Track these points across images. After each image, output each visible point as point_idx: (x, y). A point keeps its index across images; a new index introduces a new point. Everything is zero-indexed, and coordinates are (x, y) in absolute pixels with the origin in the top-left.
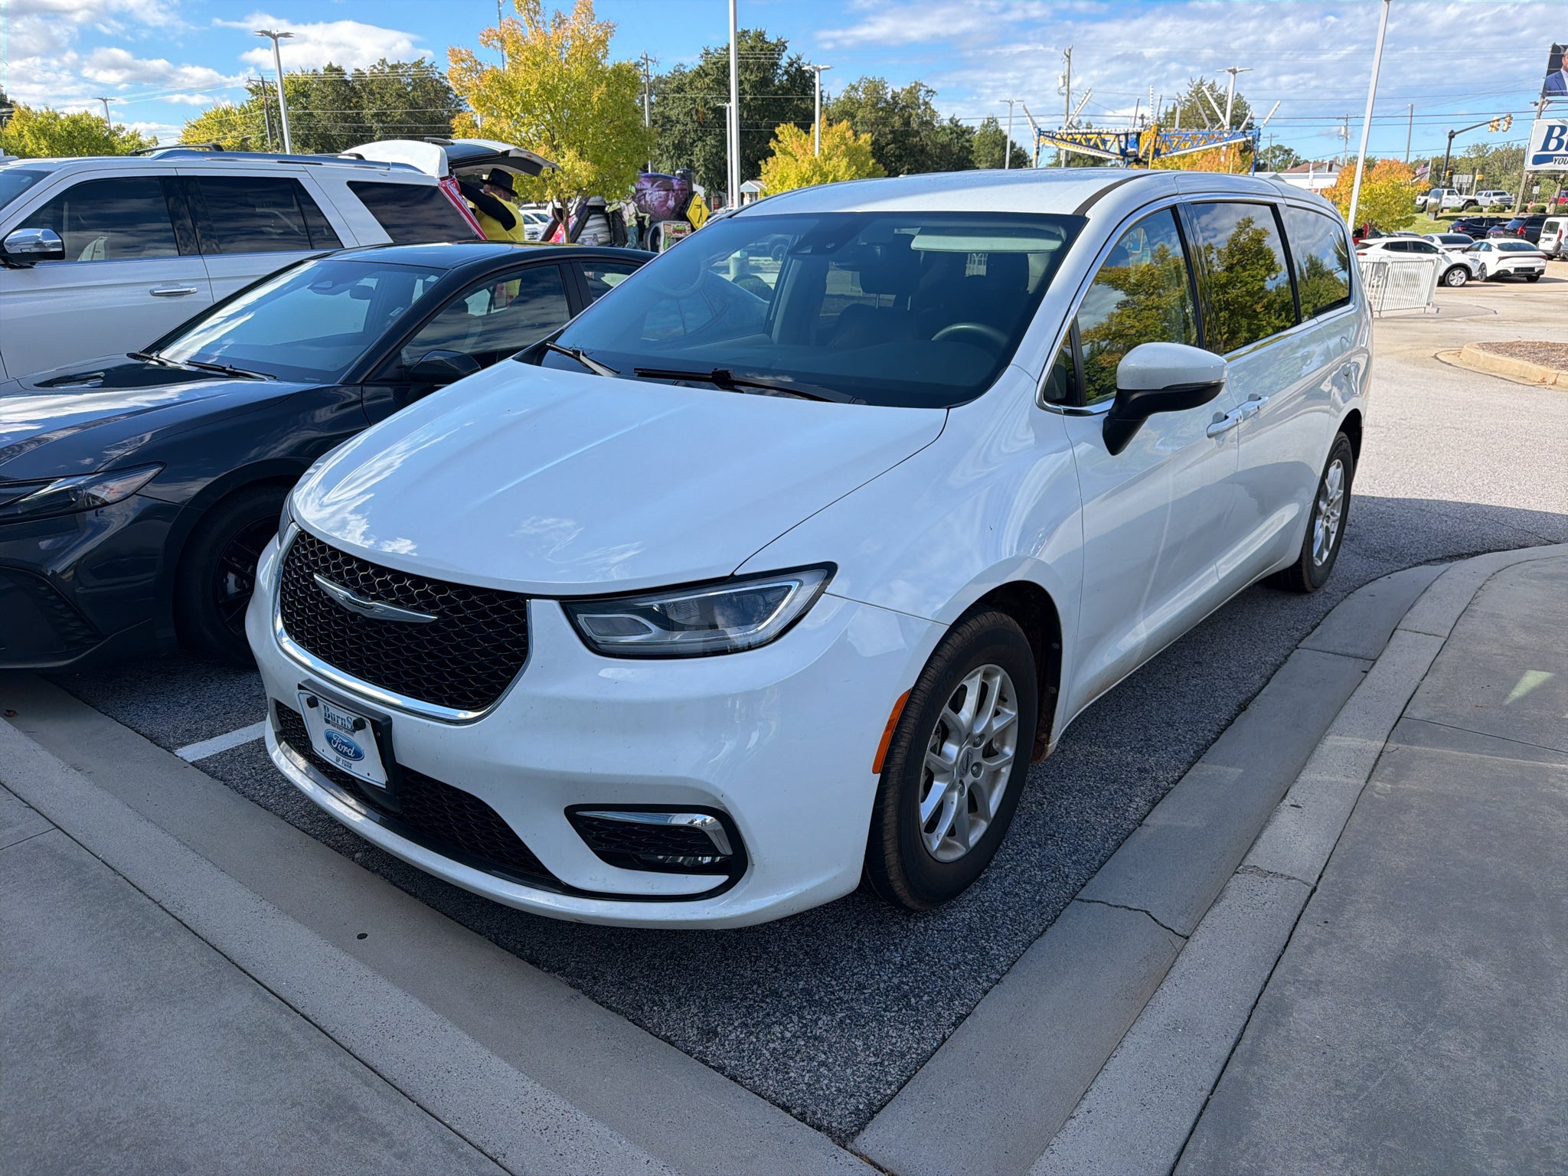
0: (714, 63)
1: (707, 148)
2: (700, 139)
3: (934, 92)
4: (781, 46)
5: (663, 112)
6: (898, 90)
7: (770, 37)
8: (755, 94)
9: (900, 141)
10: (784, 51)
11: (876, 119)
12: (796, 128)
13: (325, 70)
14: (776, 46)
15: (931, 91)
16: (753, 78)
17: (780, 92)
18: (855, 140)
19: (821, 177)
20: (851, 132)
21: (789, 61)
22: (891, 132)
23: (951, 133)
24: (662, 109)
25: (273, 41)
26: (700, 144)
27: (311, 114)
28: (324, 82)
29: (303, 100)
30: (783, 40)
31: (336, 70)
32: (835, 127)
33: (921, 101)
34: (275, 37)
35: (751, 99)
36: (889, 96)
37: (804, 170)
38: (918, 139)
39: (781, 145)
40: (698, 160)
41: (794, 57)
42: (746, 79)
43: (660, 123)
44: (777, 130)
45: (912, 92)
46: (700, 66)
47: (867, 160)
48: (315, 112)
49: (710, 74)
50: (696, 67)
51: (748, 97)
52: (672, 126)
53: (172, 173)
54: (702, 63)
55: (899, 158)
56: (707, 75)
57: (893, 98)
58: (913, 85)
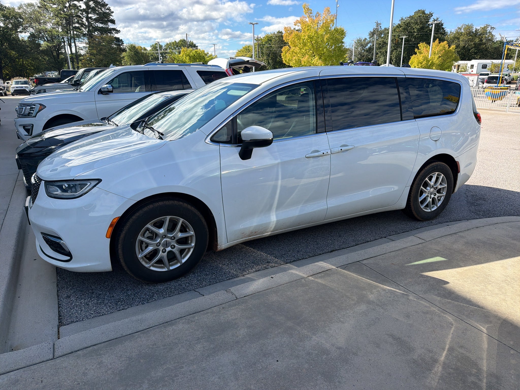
0: (404, 23)
1: (397, 52)
2: (396, 49)
3: (494, 28)
4: (431, 15)
5: (383, 41)
6: (478, 28)
7: (427, 12)
8: (418, 33)
9: (477, 47)
10: (431, 17)
11: (468, 39)
12: (426, 44)
13: (277, 33)
14: (429, 15)
15: (493, 28)
16: (418, 27)
17: (428, 31)
18: (449, 48)
19: (427, 62)
20: (447, 45)
21: (433, 20)
22: (474, 44)
23: (500, 43)
24: (383, 39)
25: (253, 26)
26: (395, 51)
27: (271, 46)
28: (276, 36)
29: (270, 42)
30: (431, 13)
31: (280, 32)
32: (442, 43)
33: (488, 32)
34: (253, 24)
35: (416, 34)
36: (474, 30)
37: (420, 59)
38: (485, 46)
39: (419, 50)
40: (394, 57)
41: (435, 18)
42: (415, 27)
43: (382, 44)
44: (419, 45)
45: (484, 29)
46: (399, 24)
47: (453, 54)
48: (272, 46)
49: (402, 26)
50: (397, 24)
51: (415, 34)
52: (386, 45)
53: (147, 69)
54: (400, 23)
55: (476, 53)
56: (401, 27)
57: (476, 31)
58: (485, 26)
